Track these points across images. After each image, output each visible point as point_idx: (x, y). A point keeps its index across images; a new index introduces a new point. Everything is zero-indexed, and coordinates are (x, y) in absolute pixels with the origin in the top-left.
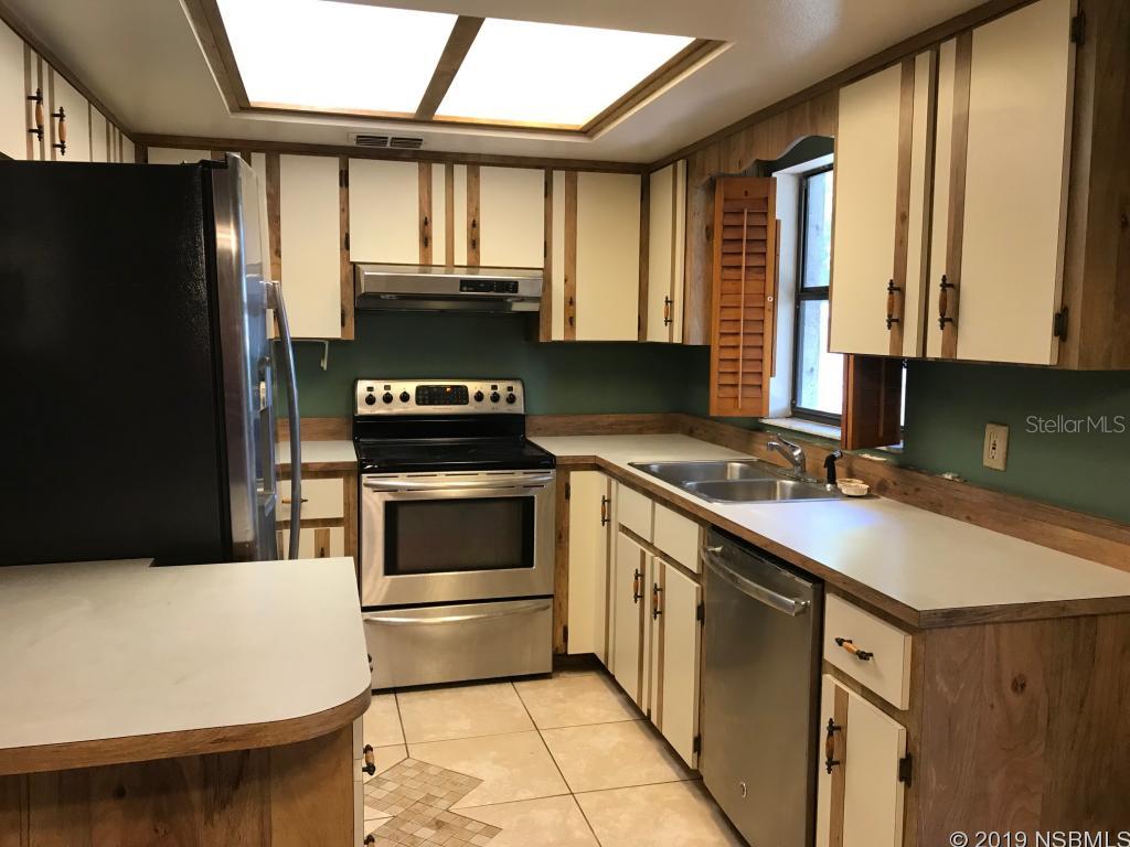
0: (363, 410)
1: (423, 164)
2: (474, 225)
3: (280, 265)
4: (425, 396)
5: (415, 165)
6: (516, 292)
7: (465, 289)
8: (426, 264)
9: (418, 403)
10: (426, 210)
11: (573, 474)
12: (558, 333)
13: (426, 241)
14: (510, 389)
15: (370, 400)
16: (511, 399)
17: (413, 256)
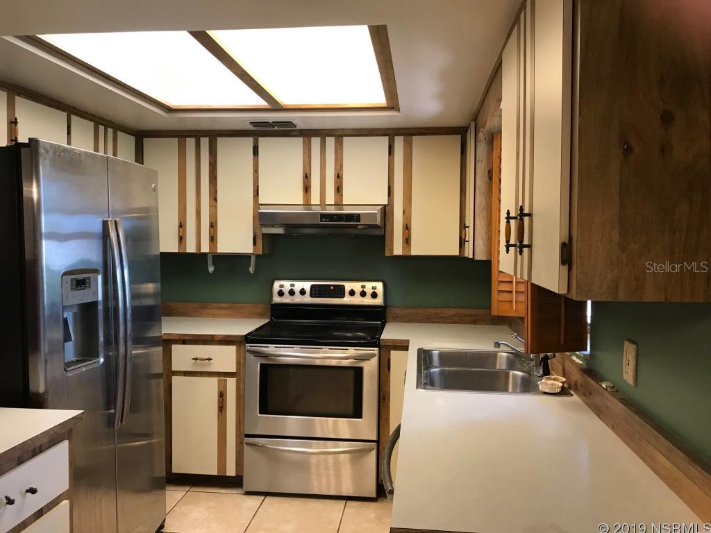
0: (277, 299)
1: (306, 139)
2: (339, 177)
3: (216, 207)
4: (316, 291)
5: (301, 139)
6: (359, 221)
7: (324, 220)
8: (307, 204)
9: (311, 296)
10: (307, 169)
11: (392, 352)
12: (398, 250)
13: (307, 189)
14: (374, 288)
15: (281, 294)
16: (374, 295)
17: (299, 198)
